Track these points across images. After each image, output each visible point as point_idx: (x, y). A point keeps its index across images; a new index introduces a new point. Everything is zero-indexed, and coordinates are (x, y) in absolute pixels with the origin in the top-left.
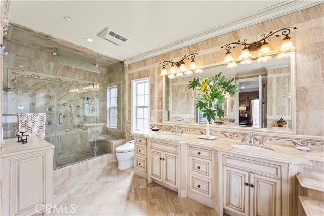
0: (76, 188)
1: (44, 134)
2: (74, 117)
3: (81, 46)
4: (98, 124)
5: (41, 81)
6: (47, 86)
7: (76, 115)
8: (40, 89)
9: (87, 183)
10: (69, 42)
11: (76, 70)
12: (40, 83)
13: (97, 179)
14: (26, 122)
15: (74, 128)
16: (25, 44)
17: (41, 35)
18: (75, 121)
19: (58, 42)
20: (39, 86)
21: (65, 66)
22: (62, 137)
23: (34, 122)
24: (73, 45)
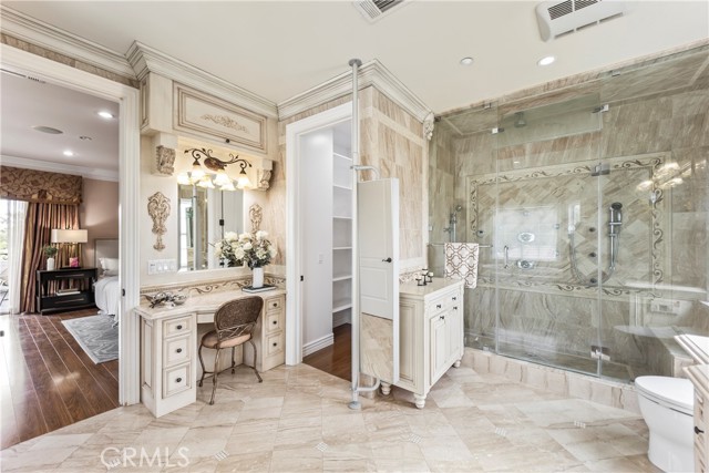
0: (499, 408)
1: (475, 280)
2: (578, 256)
3: (548, 84)
4: (660, 287)
5: (509, 185)
6: (520, 192)
7: (584, 253)
8: (508, 199)
9: (523, 415)
10: (521, 92)
11: (586, 137)
12: (508, 189)
13: (553, 427)
14: (452, 257)
15: (579, 283)
16: (480, 130)
17: (475, 108)
18: (580, 268)
19: (504, 102)
20: (506, 196)
21: (555, 141)
22: (550, 299)
23: (461, 258)
24: (533, 90)
